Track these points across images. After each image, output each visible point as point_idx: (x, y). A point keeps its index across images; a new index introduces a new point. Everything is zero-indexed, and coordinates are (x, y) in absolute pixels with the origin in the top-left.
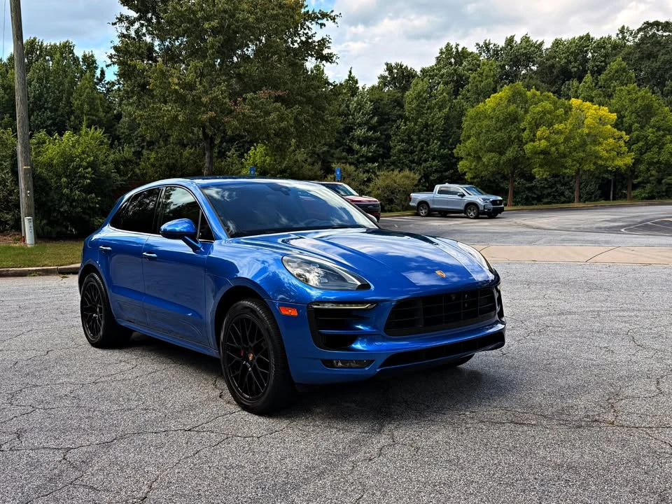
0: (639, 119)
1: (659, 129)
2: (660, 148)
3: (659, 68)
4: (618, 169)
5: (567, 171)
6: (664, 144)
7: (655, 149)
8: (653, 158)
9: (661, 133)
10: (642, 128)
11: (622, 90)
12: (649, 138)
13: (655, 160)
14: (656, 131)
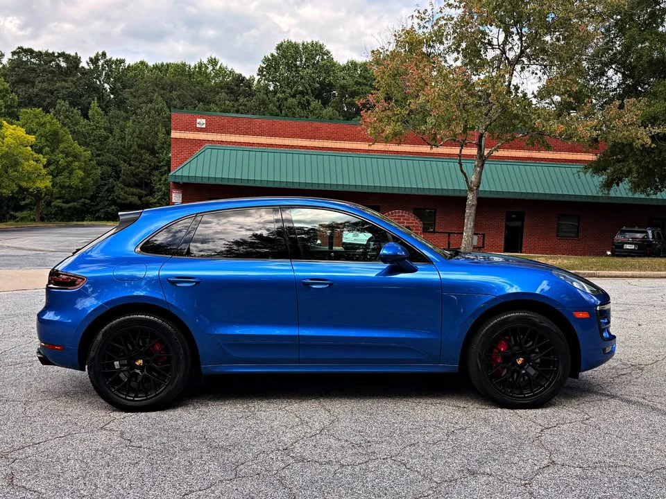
0: (48, 143)
1: (67, 155)
2: (71, 174)
3: (37, 95)
4: (39, 190)
5: (4, 191)
6: (73, 170)
7: (66, 173)
8: (64, 182)
9: (70, 159)
10: (53, 151)
11: (27, 113)
12: (60, 162)
13: (67, 184)
14: (66, 157)
